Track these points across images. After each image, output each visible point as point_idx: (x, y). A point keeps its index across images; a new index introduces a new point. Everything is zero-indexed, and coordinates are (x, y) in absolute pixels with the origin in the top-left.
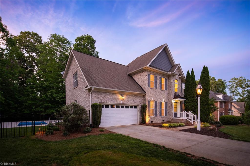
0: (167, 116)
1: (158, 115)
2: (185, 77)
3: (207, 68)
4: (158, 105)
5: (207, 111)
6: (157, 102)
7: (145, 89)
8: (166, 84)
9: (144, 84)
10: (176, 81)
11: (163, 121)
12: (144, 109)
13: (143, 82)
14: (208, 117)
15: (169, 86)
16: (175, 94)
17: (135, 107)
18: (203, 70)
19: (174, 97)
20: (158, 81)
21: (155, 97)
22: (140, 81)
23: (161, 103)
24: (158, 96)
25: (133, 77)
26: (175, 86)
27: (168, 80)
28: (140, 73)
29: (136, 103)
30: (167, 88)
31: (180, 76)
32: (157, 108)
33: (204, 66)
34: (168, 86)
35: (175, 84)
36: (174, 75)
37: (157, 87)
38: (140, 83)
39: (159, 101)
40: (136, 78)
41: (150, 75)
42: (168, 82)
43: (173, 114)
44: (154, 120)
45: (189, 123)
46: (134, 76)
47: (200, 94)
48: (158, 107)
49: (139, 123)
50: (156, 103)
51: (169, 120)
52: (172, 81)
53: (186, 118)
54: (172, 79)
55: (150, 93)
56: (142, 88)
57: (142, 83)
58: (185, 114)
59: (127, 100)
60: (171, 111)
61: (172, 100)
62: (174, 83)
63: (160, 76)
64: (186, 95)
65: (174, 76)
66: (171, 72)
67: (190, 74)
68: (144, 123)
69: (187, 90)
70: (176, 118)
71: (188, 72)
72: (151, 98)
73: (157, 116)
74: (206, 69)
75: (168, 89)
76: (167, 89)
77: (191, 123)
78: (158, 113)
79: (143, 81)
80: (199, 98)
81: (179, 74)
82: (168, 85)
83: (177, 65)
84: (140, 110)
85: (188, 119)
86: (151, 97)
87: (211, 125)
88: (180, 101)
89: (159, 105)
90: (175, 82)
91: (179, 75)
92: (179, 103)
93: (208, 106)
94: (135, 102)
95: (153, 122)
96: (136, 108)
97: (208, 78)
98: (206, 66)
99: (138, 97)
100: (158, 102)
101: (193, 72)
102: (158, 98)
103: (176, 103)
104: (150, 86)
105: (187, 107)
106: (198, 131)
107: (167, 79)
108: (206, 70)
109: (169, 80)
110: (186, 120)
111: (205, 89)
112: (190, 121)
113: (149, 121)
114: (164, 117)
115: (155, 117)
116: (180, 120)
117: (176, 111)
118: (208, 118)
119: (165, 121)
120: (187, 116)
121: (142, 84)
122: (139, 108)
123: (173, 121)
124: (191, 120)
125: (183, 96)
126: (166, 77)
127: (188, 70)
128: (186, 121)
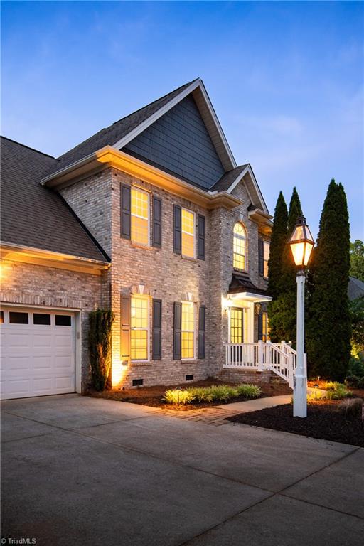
0: (204, 358)
1: (167, 357)
2: (268, 217)
3: (341, 187)
4: (167, 314)
5: (343, 342)
6: (160, 302)
7: (106, 244)
8: (201, 237)
9: (103, 226)
10: (238, 229)
11: (190, 377)
12: (100, 328)
13: (100, 216)
14: (344, 364)
15: (213, 244)
16: (234, 276)
17: (63, 320)
18: (330, 194)
19: (230, 286)
20: (167, 220)
21: (153, 281)
22: (90, 214)
23: (176, 308)
24: (166, 280)
25: (65, 197)
26: (235, 247)
27: (207, 221)
28: (90, 178)
29: (65, 303)
30: (204, 252)
31: (253, 213)
32: (160, 327)
33: (333, 181)
34: (206, 245)
35: (235, 239)
36: (228, 205)
37: (160, 244)
38: (88, 221)
39: (172, 300)
40: (74, 199)
41: (129, 189)
42: (207, 228)
43: (224, 351)
44: (149, 373)
45: (281, 384)
46: (69, 192)
47: (306, 264)
48: (164, 324)
49: (79, 390)
50: (157, 306)
51: (211, 373)
52: (223, 226)
53: (269, 366)
54: (222, 219)
55: (132, 263)
56: (96, 243)
57: (97, 221)
58: (269, 350)
59: (16, 286)
60: (219, 338)
61: (222, 297)
62: (232, 234)
63: (175, 202)
64: (273, 284)
65: (232, 207)
66: (216, 192)
67: (286, 206)
68: (101, 389)
69: (276, 265)
70: (236, 367)
71: (281, 199)
72: (136, 285)
73: (163, 359)
74: (338, 190)
75: (207, 257)
76: (203, 256)
77: (287, 384)
78: (166, 345)
79: (101, 214)
80: (301, 281)
81: (251, 204)
82: (207, 239)
83: (242, 168)
84: (84, 332)
85: (276, 371)
86: (132, 280)
87: (351, 392)
88: (252, 304)
89: (171, 314)
90: (235, 232)
91: (250, 208)
92: (248, 310)
93: (345, 324)
94: (58, 297)
95: (145, 384)
96: (70, 325)
97: (344, 224)
98: (337, 183)
99: (76, 276)
100: (164, 304)
101: (298, 202)
102: (166, 287)
103: (241, 309)
104: (130, 235)
105: (275, 327)
106: (297, 417)
107: (204, 218)
108: (340, 194)
109: (211, 220)
110: (272, 372)
111: (334, 263)
112: (283, 376)
113: (127, 378)
114: (190, 364)
115: (154, 363)
116: (250, 373)
117: (240, 338)
118: (347, 367)
119: (195, 379)
120: (276, 358)
121: (97, 226)
122: (78, 325)
123: (226, 378)
124: (286, 374)
125: (265, 287)
126: (200, 207)
127: (281, 193)
128: (271, 378)
